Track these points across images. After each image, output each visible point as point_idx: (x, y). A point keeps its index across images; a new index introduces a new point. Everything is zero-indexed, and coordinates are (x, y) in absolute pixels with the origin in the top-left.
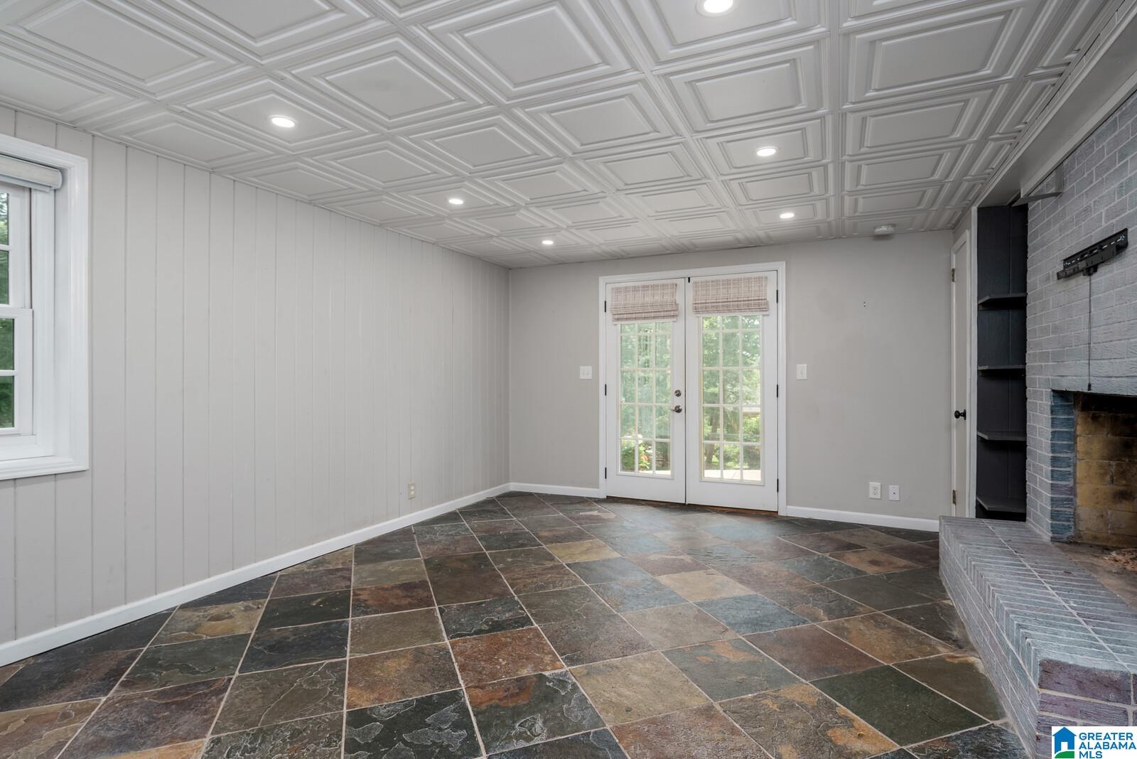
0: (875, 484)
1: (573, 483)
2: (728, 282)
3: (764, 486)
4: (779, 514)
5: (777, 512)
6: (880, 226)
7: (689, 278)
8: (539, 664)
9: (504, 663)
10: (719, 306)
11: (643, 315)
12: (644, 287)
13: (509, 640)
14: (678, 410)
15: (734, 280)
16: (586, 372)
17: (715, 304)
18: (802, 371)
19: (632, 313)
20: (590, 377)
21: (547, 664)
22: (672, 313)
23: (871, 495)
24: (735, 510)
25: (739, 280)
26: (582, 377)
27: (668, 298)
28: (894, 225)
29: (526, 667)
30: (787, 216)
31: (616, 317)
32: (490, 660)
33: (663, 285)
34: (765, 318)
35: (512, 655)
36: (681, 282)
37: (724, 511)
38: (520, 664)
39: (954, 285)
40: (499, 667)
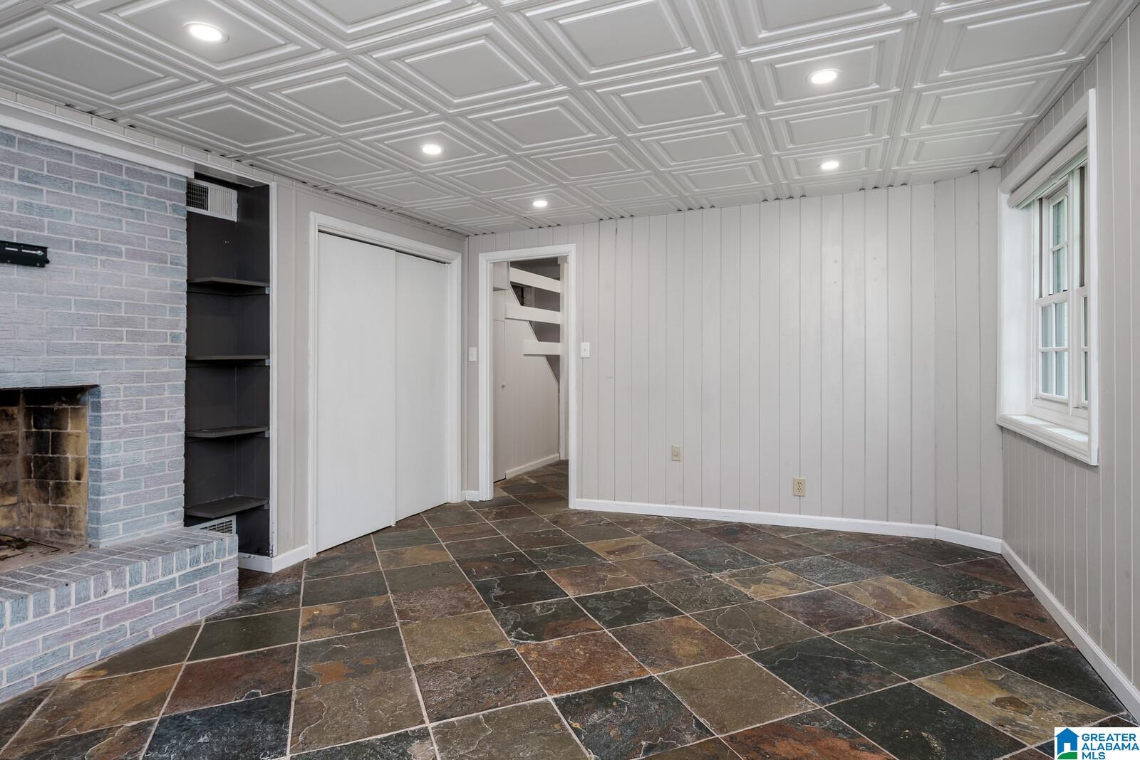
8: (542, 651)
9: (577, 650)
13: (580, 675)
21: (533, 650)
29: (554, 648)
32: (594, 653)
35: (572, 658)
38: (561, 650)
40: (581, 646)
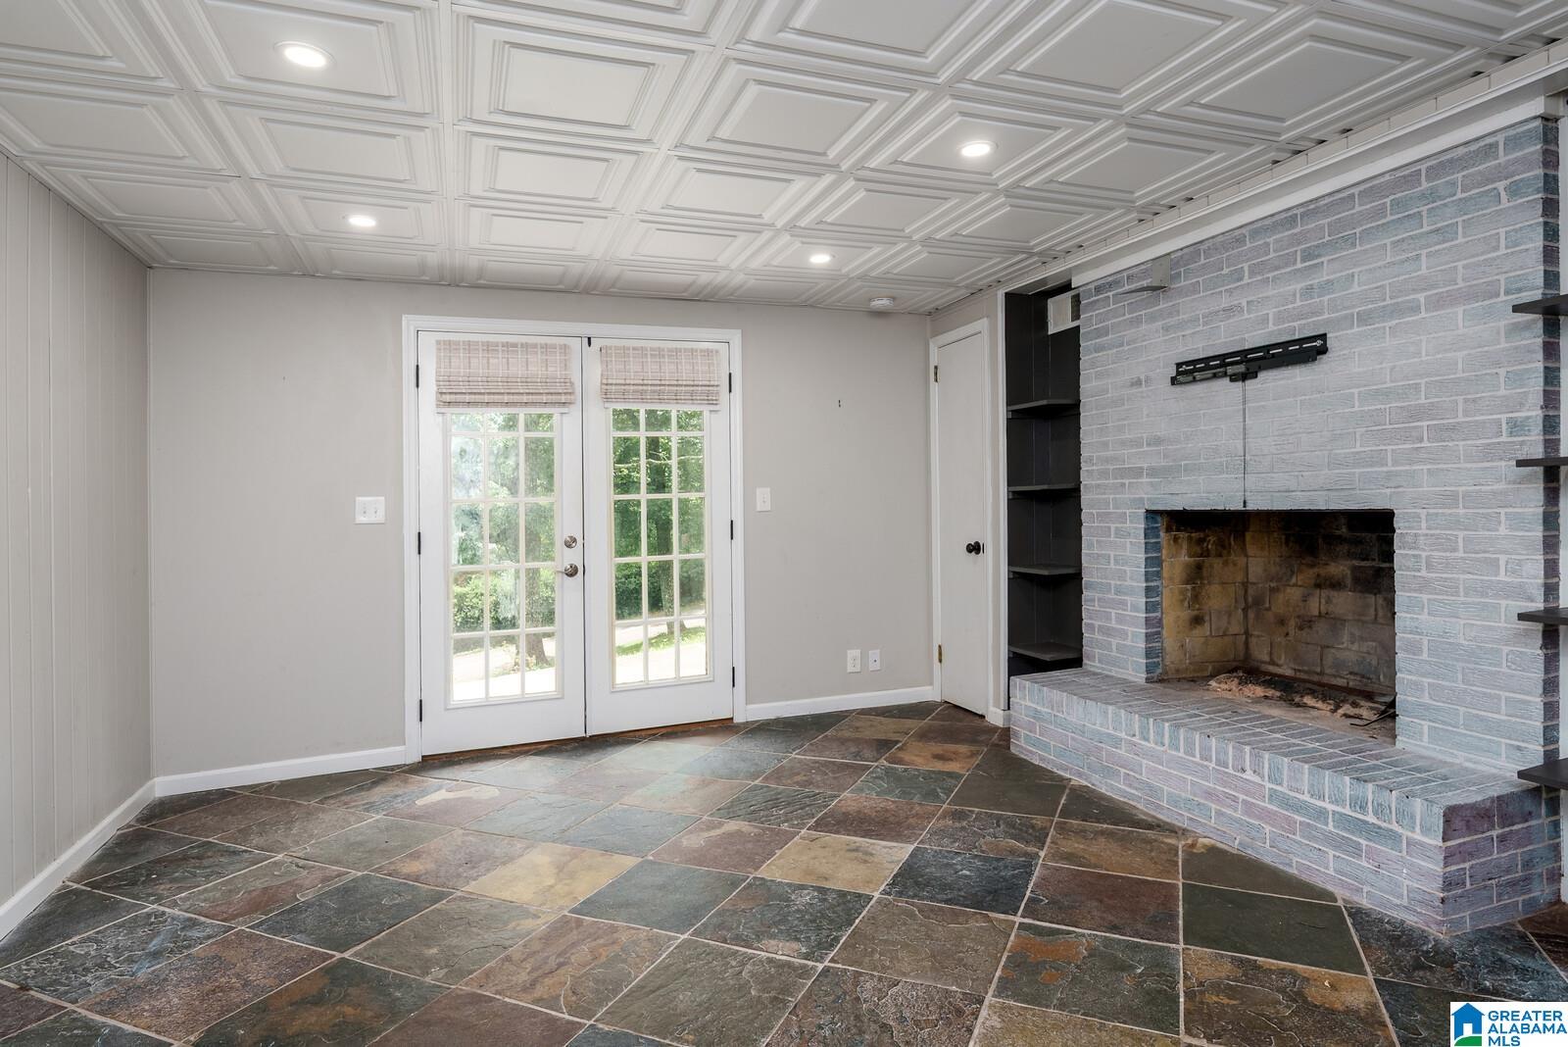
0: (853, 654)
1: (338, 746)
2: (659, 353)
3: (713, 681)
4: (735, 721)
5: (732, 719)
6: (880, 298)
7: (589, 339)
10: (646, 391)
11: (506, 398)
12: (506, 345)
14: (572, 572)
15: (670, 350)
16: (370, 509)
17: (641, 388)
18: (763, 498)
19: (483, 394)
20: (380, 517)
22: (563, 398)
23: (850, 669)
24: (669, 730)
25: (677, 350)
26: (361, 519)
27: (554, 370)
28: (894, 299)
30: (820, 259)
31: (448, 398)
33: (545, 347)
34: (713, 415)
36: (575, 344)
37: (653, 735)
39: (934, 387)
